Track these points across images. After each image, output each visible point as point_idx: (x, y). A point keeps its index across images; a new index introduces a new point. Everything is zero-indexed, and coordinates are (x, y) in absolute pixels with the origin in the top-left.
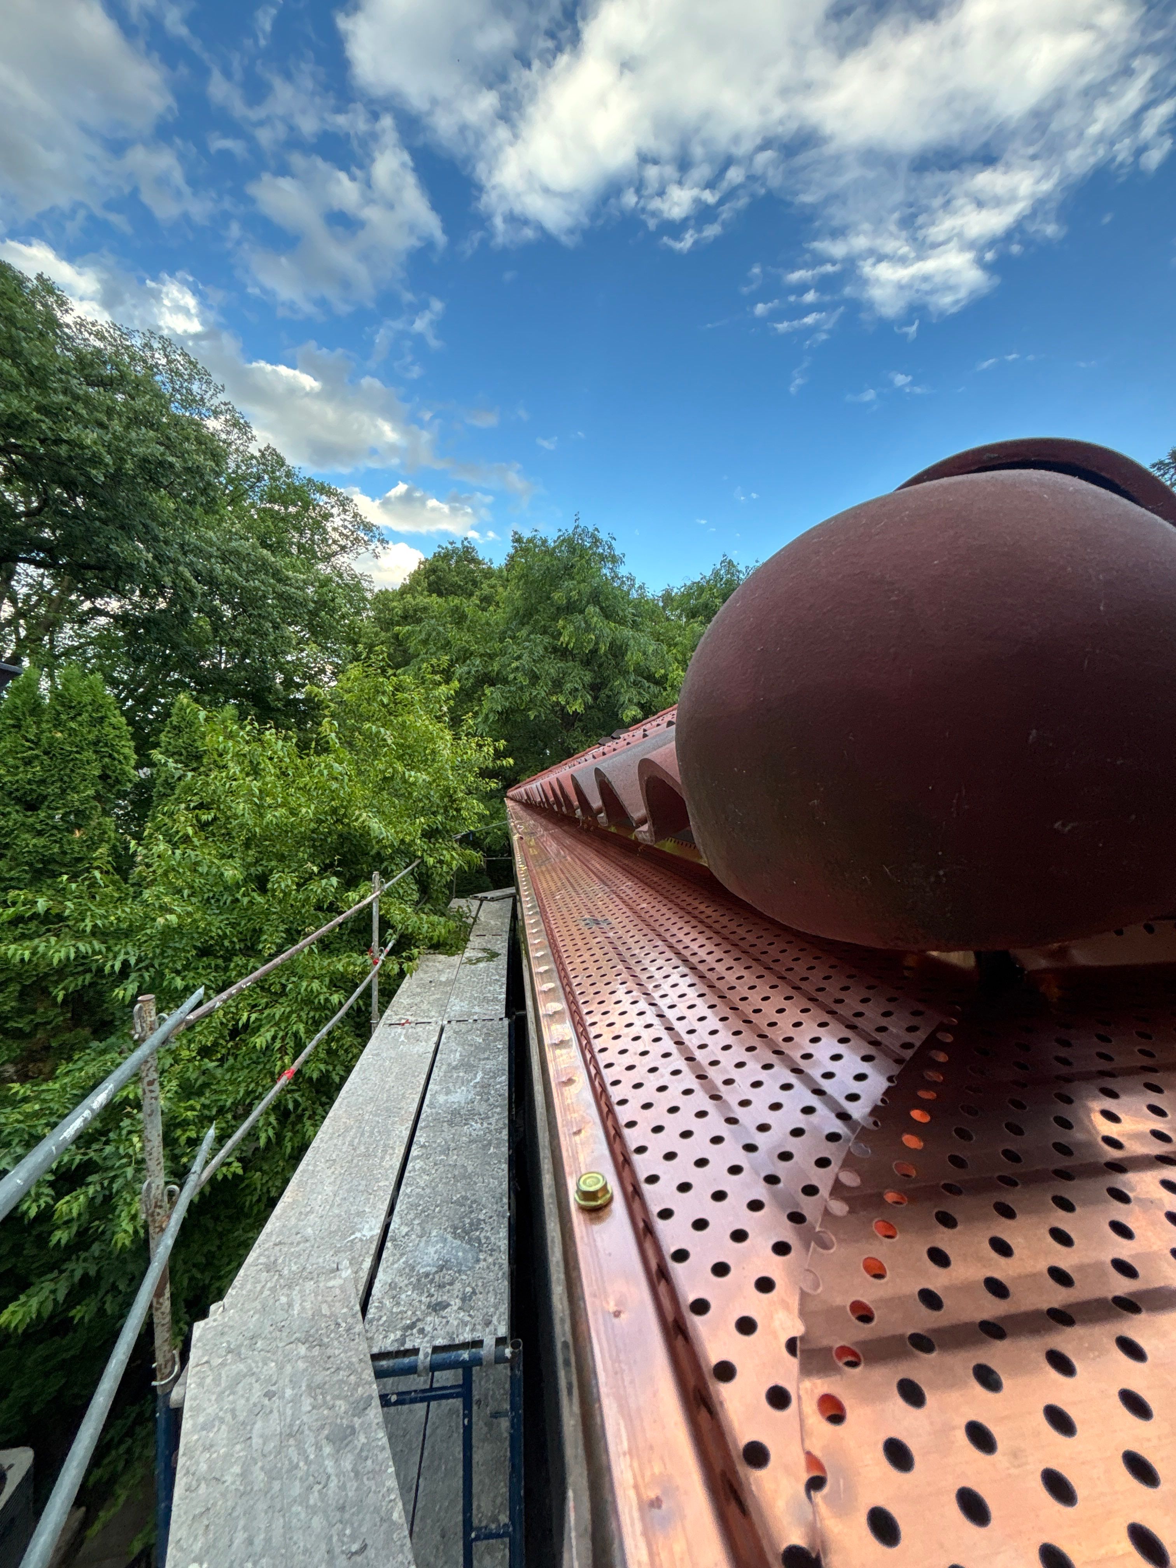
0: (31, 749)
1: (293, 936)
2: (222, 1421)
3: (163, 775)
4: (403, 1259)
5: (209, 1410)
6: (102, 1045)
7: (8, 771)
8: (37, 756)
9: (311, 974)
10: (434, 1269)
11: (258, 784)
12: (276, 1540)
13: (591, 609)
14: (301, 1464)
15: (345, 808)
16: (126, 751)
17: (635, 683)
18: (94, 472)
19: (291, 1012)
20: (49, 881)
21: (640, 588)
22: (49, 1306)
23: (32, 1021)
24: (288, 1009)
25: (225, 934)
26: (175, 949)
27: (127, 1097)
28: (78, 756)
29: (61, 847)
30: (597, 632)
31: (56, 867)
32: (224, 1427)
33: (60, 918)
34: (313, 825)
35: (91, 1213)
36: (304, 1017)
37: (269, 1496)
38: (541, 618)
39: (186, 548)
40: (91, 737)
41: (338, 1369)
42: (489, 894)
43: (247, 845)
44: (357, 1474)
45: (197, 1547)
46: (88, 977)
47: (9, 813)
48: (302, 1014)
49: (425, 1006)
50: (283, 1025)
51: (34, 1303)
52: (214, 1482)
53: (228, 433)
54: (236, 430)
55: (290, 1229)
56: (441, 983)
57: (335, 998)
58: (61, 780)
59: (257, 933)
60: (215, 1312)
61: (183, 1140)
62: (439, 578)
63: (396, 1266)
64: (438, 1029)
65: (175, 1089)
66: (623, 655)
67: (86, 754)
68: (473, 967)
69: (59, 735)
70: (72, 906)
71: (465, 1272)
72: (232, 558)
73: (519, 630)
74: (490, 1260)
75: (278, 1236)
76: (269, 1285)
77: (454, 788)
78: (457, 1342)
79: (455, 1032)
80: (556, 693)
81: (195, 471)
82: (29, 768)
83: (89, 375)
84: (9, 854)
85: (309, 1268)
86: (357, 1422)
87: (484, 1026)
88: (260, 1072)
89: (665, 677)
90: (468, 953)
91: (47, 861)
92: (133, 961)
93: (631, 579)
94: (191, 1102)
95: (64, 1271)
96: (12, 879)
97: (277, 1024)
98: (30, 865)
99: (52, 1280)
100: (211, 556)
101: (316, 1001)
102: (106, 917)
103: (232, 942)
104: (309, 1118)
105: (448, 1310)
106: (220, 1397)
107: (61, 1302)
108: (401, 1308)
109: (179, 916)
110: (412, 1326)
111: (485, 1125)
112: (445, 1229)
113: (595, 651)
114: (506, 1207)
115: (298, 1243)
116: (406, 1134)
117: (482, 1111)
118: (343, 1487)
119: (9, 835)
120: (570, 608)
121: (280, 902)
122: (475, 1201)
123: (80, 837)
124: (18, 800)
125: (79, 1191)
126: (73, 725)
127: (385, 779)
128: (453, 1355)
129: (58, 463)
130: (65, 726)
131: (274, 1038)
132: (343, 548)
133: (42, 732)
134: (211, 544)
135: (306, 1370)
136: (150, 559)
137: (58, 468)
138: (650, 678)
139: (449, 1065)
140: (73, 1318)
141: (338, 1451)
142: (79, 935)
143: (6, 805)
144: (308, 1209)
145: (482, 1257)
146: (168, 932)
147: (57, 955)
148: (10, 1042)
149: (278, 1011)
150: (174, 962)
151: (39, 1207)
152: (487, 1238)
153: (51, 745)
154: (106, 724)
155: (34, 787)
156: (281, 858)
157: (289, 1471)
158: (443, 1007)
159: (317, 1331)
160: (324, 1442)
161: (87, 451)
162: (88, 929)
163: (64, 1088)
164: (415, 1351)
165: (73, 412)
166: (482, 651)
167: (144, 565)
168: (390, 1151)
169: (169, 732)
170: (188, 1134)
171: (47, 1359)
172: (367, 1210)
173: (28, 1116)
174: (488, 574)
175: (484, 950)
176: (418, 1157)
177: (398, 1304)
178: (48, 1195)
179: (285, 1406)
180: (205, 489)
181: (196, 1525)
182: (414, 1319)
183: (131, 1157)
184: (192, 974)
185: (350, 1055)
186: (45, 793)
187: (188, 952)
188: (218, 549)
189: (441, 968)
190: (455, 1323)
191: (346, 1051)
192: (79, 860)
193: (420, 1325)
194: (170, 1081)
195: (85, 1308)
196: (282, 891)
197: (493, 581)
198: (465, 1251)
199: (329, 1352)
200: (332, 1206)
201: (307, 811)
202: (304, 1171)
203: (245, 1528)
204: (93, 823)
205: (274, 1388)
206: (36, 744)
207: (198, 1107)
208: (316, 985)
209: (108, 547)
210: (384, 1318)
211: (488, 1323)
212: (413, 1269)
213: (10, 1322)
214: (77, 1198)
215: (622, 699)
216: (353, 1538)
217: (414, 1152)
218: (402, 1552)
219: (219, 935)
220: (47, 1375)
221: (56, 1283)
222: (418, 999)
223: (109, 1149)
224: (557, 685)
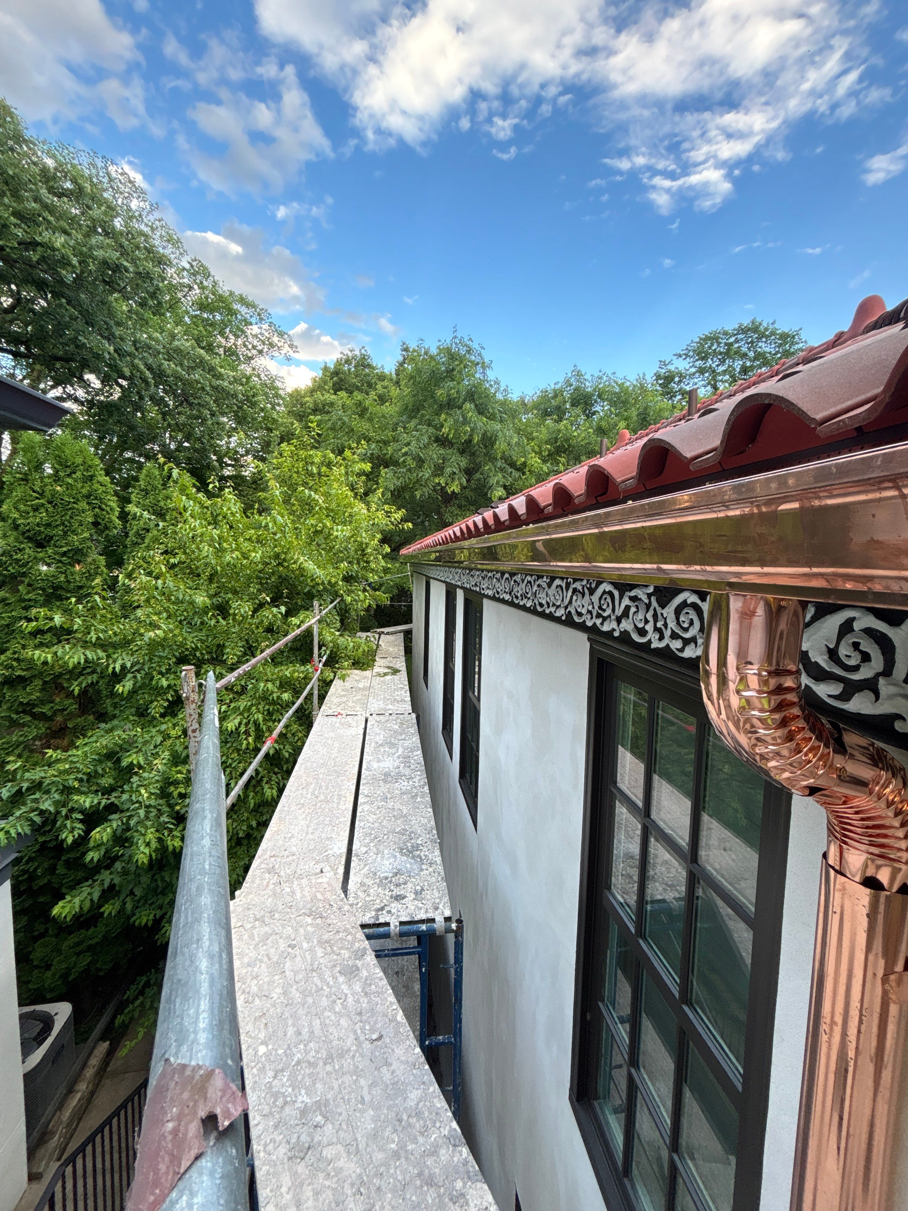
0: (37, 498)
1: (250, 651)
2: (261, 961)
3: (135, 527)
4: (367, 868)
5: (251, 955)
6: (108, 726)
7: (21, 515)
8: (43, 505)
9: (265, 678)
10: (391, 875)
11: (218, 532)
12: (318, 1032)
13: (468, 405)
14: (325, 988)
15: (286, 553)
16: (111, 504)
17: (502, 470)
18: (64, 272)
19: (252, 705)
20: (58, 603)
21: (505, 390)
22: (87, 905)
23: (52, 707)
24: (249, 703)
25: (197, 647)
26: (160, 657)
27: (132, 762)
28: (75, 506)
29: (66, 577)
30: (472, 425)
31: (63, 593)
32: (263, 965)
33: (69, 632)
34: (260, 566)
35: (114, 841)
36: (261, 710)
37: (306, 1006)
38: (427, 413)
39: (138, 345)
40: (84, 491)
41: (338, 932)
42: (386, 630)
43: (211, 580)
44: (366, 994)
45: (262, 1035)
46: (95, 676)
47: (24, 549)
48: (260, 707)
49: (350, 704)
50: (246, 715)
51: (77, 900)
52: (264, 998)
53: (164, 248)
54: (170, 246)
55: (280, 848)
56: (360, 689)
57: (286, 696)
58: (63, 524)
59: (221, 647)
60: (240, 896)
61: (175, 794)
62: (341, 380)
63: (362, 872)
64: (364, 720)
65: (168, 757)
66: (493, 444)
67: (81, 504)
68: (382, 679)
69: (58, 488)
70: (80, 623)
71: (414, 877)
72: (175, 356)
73: (409, 422)
74: (431, 869)
75: (272, 851)
76: (272, 881)
77: (366, 544)
78: (416, 919)
79: (376, 721)
80: (439, 475)
81: (147, 276)
82: (37, 514)
83: (52, 187)
84: (27, 581)
85: (299, 872)
86: (359, 963)
87: (397, 718)
88: (228, 749)
89: (524, 464)
90: (376, 669)
91: (56, 588)
92: (129, 665)
93: (497, 382)
94: (179, 768)
95: (97, 880)
96: (30, 600)
97: (241, 714)
98: (44, 590)
99: (89, 886)
100: (159, 353)
101: (271, 698)
102: (106, 632)
103: (202, 654)
104: (267, 783)
105: (406, 899)
106: (256, 946)
107: (96, 901)
108: (371, 898)
109: (164, 632)
110: (382, 909)
111: (411, 783)
112: (394, 850)
113: (469, 441)
114: (436, 836)
115: (287, 857)
116: (353, 788)
117: (407, 773)
118: (358, 1001)
119: (26, 566)
120: (451, 404)
121: (239, 624)
122: (412, 832)
123: (80, 570)
124: (30, 539)
125: (106, 825)
126: (70, 481)
127: (316, 532)
128: (415, 927)
129: (30, 266)
130: (63, 481)
131: (240, 724)
132: (261, 352)
133: (46, 485)
134: (157, 341)
135: (315, 931)
136: (112, 351)
137: (30, 269)
138: (513, 465)
139: (377, 743)
140: (103, 913)
141: (350, 980)
142: (86, 644)
143: (22, 543)
144: (290, 835)
145: (424, 867)
146: (154, 645)
147: (72, 660)
148: (37, 722)
149: (242, 704)
150: (160, 666)
151: (74, 836)
152: (426, 856)
153: (53, 496)
154: (94, 482)
155: (42, 529)
156: (235, 592)
157: (316, 992)
158: (365, 706)
159: (317, 909)
160: (338, 974)
161: (57, 253)
162: (94, 640)
163: (85, 754)
164: (387, 924)
165: (44, 218)
166: (378, 438)
167: (107, 356)
168: (344, 799)
169: (138, 494)
170: (179, 790)
171: (78, 944)
172: (334, 837)
173: (61, 773)
174: (382, 377)
175: (388, 667)
176: (365, 803)
177: (369, 895)
178: (79, 829)
179: (304, 953)
180: (155, 293)
181: (258, 1023)
182: (383, 905)
183: (140, 803)
184: (172, 676)
185: (296, 738)
186: (51, 534)
187: (170, 659)
188: (164, 347)
189: (357, 678)
190: (413, 908)
191: (293, 735)
192: (81, 587)
193: (387, 908)
194: (163, 752)
195: (111, 907)
196: (242, 616)
197: (386, 383)
198: (411, 864)
199: (329, 921)
200: (307, 833)
201: (256, 556)
202: (282, 811)
203: (293, 1025)
204: (89, 560)
205: (294, 942)
206: (41, 495)
207: (185, 772)
208: (270, 685)
209: (76, 338)
210: (360, 904)
211: (437, 909)
212: (375, 874)
213: (61, 913)
214: (105, 830)
215: (491, 482)
216: (372, 1031)
217: (361, 799)
218: (408, 1039)
219: (192, 648)
220: (78, 954)
221: (92, 888)
222: (345, 699)
223: (125, 797)
224: (439, 470)
